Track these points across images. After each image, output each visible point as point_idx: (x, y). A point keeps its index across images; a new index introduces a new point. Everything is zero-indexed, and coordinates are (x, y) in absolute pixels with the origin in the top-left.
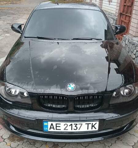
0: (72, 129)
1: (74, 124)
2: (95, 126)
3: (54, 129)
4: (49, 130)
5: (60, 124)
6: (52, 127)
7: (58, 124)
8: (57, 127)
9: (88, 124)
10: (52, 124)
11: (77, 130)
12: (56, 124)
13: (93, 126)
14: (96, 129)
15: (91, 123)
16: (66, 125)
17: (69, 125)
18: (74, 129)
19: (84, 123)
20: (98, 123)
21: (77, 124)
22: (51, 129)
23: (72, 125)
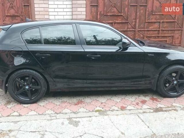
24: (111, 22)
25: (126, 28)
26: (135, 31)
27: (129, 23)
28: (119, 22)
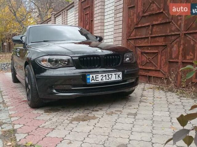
0: (106, 79)
1: (108, 75)
2: (120, 76)
3: (94, 81)
4: (91, 82)
5: (98, 76)
6: (93, 79)
7: (97, 76)
8: (97, 79)
9: (116, 74)
10: (93, 77)
11: (110, 80)
12: (96, 76)
13: (119, 76)
14: (120, 78)
15: (117, 73)
16: (102, 76)
17: (104, 76)
18: (108, 79)
19: (113, 74)
20: (121, 73)
21: (109, 75)
22: (92, 81)
23: (106, 75)
24: (147, 24)
25: (168, 31)
26: (180, 34)
27: (172, 23)
28: (156, 23)
